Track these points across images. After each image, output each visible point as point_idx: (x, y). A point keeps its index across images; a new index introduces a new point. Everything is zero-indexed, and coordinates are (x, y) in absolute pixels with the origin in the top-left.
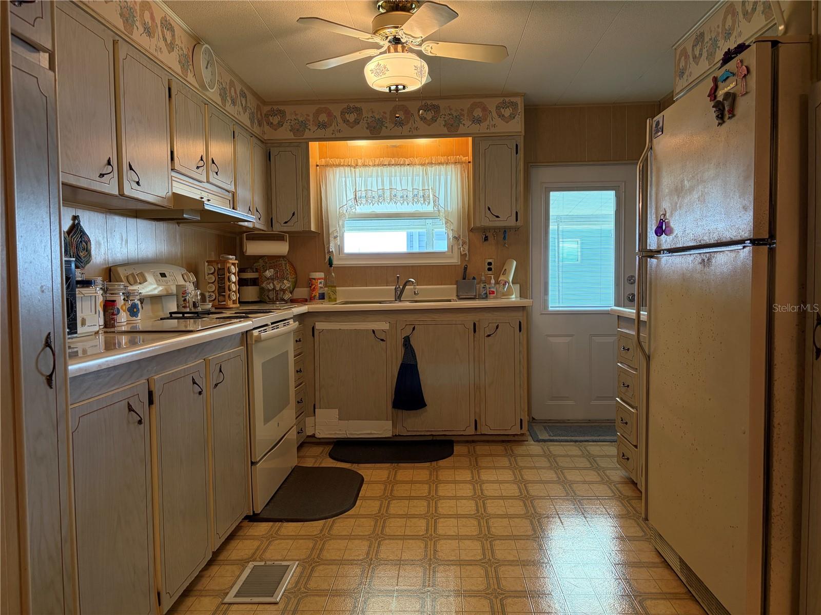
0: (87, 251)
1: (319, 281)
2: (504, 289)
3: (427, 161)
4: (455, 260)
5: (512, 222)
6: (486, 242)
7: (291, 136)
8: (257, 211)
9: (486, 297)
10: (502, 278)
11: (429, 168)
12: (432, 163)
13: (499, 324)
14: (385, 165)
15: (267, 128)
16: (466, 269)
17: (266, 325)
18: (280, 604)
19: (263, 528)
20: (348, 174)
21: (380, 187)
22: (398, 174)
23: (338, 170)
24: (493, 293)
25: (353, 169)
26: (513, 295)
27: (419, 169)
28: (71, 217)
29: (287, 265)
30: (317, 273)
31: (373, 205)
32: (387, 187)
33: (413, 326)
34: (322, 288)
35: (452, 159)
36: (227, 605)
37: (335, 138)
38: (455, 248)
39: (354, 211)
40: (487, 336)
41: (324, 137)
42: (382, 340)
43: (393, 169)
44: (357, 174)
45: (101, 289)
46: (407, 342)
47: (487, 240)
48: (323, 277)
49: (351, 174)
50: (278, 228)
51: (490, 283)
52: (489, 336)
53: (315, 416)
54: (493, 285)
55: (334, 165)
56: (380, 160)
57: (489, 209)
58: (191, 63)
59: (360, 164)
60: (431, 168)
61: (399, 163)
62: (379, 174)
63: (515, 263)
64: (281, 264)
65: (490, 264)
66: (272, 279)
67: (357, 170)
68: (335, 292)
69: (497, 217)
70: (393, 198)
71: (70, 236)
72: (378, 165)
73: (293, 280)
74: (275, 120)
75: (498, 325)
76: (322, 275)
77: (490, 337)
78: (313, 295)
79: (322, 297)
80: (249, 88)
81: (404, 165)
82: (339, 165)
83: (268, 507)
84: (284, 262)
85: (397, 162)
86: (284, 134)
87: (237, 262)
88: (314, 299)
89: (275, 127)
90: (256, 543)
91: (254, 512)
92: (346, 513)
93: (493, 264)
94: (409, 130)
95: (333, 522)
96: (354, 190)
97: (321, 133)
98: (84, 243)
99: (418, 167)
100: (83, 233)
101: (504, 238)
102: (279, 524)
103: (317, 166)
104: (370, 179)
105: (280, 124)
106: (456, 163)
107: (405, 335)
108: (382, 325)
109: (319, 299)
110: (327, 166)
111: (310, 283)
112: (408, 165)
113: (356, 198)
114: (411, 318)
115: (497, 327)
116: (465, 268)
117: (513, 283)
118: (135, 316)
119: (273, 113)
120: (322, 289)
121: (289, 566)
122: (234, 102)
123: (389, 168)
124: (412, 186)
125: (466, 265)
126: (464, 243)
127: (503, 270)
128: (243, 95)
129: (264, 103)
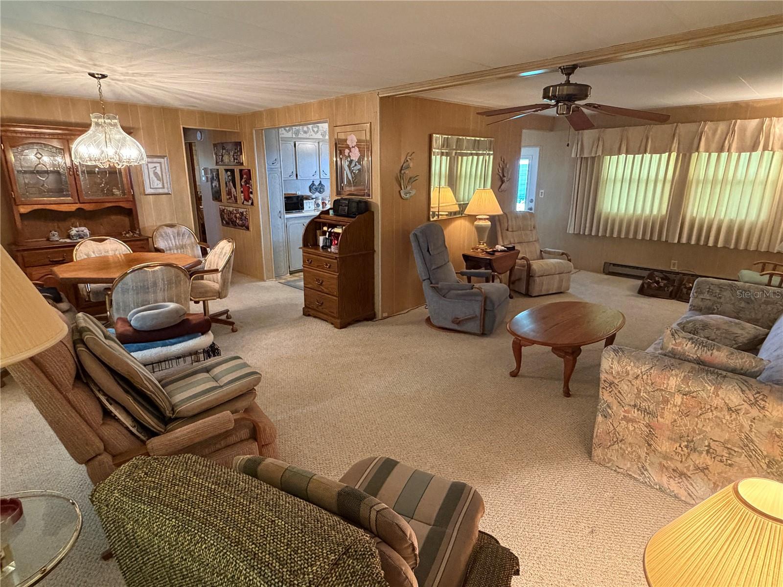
28: (318, 182)
71: (318, 186)
98: (322, 187)
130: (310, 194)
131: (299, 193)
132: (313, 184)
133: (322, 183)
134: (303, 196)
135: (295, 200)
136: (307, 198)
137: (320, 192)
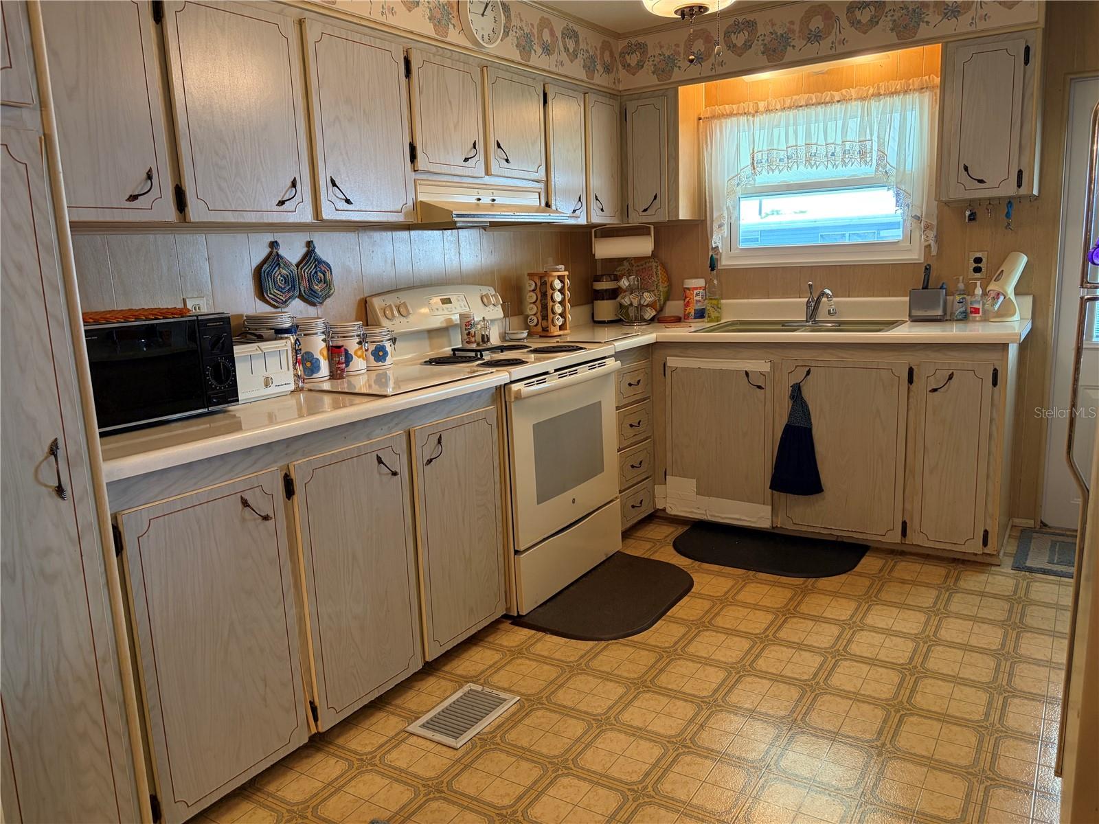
0: (324, 283)
1: (695, 292)
2: (993, 305)
3: (871, 91)
4: (915, 255)
5: (1010, 189)
6: (973, 223)
7: (654, 80)
8: (597, 199)
9: (965, 317)
10: (993, 286)
11: (873, 103)
12: (879, 95)
13: (955, 372)
14: (801, 106)
15: (622, 73)
16: (928, 269)
17: (546, 373)
18: (459, 751)
19: (522, 634)
20: (744, 126)
21: (792, 142)
22: (821, 118)
23: (729, 123)
24: (977, 311)
25: (751, 118)
26: (1013, 314)
27: (856, 106)
28: (304, 244)
29: (659, 268)
30: (694, 281)
31: (780, 172)
32: (801, 142)
33: (808, 369)
34: (700, 301)
35: (916, 82)
36: (407, 734)
37: (716, 76)
38: (917, 234)
39: (752, 182)
40: (930, 391)
41: (699, 76)
42: (760, 387)
43: (812, 111)
44: (757, 126)
45: (323, 332)
46: (796, 393)
47: (974, 219)
48: (703, 285)
49: (749, 125)
50: (636, 220)
51: (973, 294)
52: (935, 390)
53: (666, 484)
54: (978, 298)
55: (723, 115)
56: (792, 99)
57: (966, 168)
58: (455, 14)
59: (761, 109)
60: (878, 103)
61: (823, 101)
62: (792, 122)
63: (1024, 260)
64: (651, 267)
65: (978, 260)
66: (631, 290)
67: (757, 119)
68: (718, 308)
69: (981, 181)
70: (810, 159)
71: (300, 267)
72: (790, 108)
73: (665, 289)
74: (633, 60)
75: (953, 373)
76: (701, 282)
77: (936, 393)
78: (687, 312)
79: (701, 314)
80: (580, 21)
81: (831, 102)
82: (731, 115)
83: (540, 610)
84: (654, 264)
85: (821, 99)
86: (646, 79)
87: (567, 273)
88: (688, 317)
89: (632, 70)
90: (497, 656)
91: (518, 612)
92: (630, 638)
93: (984, 260)
94: (831, 45)
95: (607, 645)
96: (751, 152)
97: (695, 70)
98: (319, 274)
99: (854, 103)
100: (319, 262)
101: (1008, 215)
102: (540, 634)
103: (700, 119)
104: (776, 131)
105: (640, 65)
106: (922, 89)
107: (795, 382)
108: (759, 365)
109: (695, 318)
110: (713, 117)
111: (685, 294)
112: (838, 101)
113: (753, 163)
114: (807, 355)
115: (951, 377)
116: (926, 268)
117: (1016, 294)
118: (380, 361)
119: (630, 50)
120: (700, 304)
121: (505, 700)
122: (548, 50)
123: (807, 110)
124: (826, 140)
125: (929, 265)
126: (927, 227)
127: (1000, 271)
128: (570, 34)
129: (618, 36)
130: (262, 309)
131: (202, 305)
132: (274, 258)
133: (320, 252)
134: (226, 320)
135: (179, 343)
136: (253, 331)
137: (311, 298)
